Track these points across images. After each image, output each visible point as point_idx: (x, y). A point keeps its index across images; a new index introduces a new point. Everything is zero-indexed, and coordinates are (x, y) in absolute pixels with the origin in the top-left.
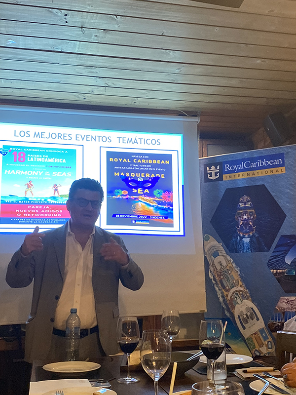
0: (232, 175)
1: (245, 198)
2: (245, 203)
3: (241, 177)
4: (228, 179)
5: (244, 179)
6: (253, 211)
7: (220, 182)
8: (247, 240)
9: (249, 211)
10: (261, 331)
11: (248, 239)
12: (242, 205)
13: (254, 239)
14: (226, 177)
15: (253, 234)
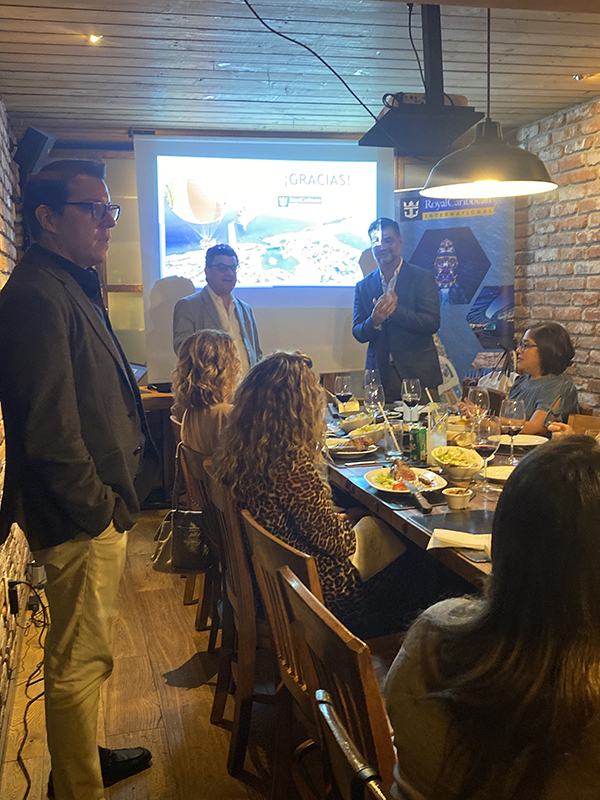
0: (434, 213)
1: (447, 242)
2: (446, 247)
3: (444, 217)
4: (429, 218)
5: (447, 219)
6: (455, 257)
7: (419, 222)
8: (445, 291)
9: (450, 257)
10: (455, 388)
11: (448, 290)
12: (443, 251)
13: (454, 290)
14: (426, 216)
15: (453, 285)
